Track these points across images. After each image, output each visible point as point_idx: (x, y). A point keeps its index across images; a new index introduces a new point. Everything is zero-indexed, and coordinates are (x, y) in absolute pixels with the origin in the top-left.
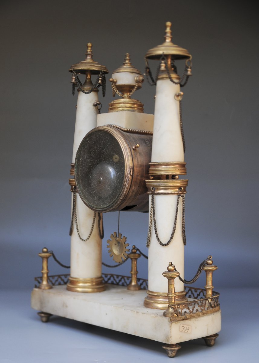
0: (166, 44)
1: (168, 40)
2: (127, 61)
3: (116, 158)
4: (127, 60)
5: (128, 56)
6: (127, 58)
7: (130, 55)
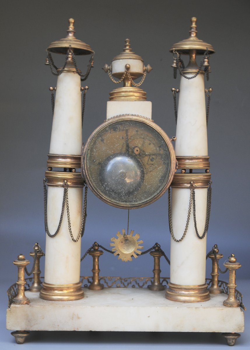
0: (192, 39)
1: (193, 35)
2: (128, 47)
3: (137, 151)
4: (127, 45)
5: (128, 42)
6: (127, 44)
7: (130, 41)
